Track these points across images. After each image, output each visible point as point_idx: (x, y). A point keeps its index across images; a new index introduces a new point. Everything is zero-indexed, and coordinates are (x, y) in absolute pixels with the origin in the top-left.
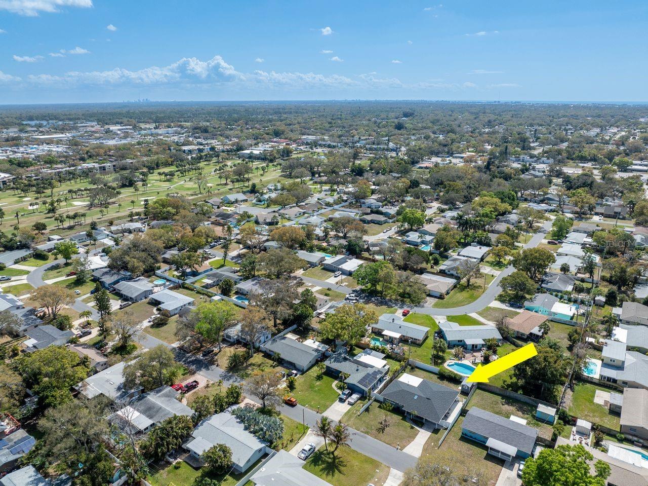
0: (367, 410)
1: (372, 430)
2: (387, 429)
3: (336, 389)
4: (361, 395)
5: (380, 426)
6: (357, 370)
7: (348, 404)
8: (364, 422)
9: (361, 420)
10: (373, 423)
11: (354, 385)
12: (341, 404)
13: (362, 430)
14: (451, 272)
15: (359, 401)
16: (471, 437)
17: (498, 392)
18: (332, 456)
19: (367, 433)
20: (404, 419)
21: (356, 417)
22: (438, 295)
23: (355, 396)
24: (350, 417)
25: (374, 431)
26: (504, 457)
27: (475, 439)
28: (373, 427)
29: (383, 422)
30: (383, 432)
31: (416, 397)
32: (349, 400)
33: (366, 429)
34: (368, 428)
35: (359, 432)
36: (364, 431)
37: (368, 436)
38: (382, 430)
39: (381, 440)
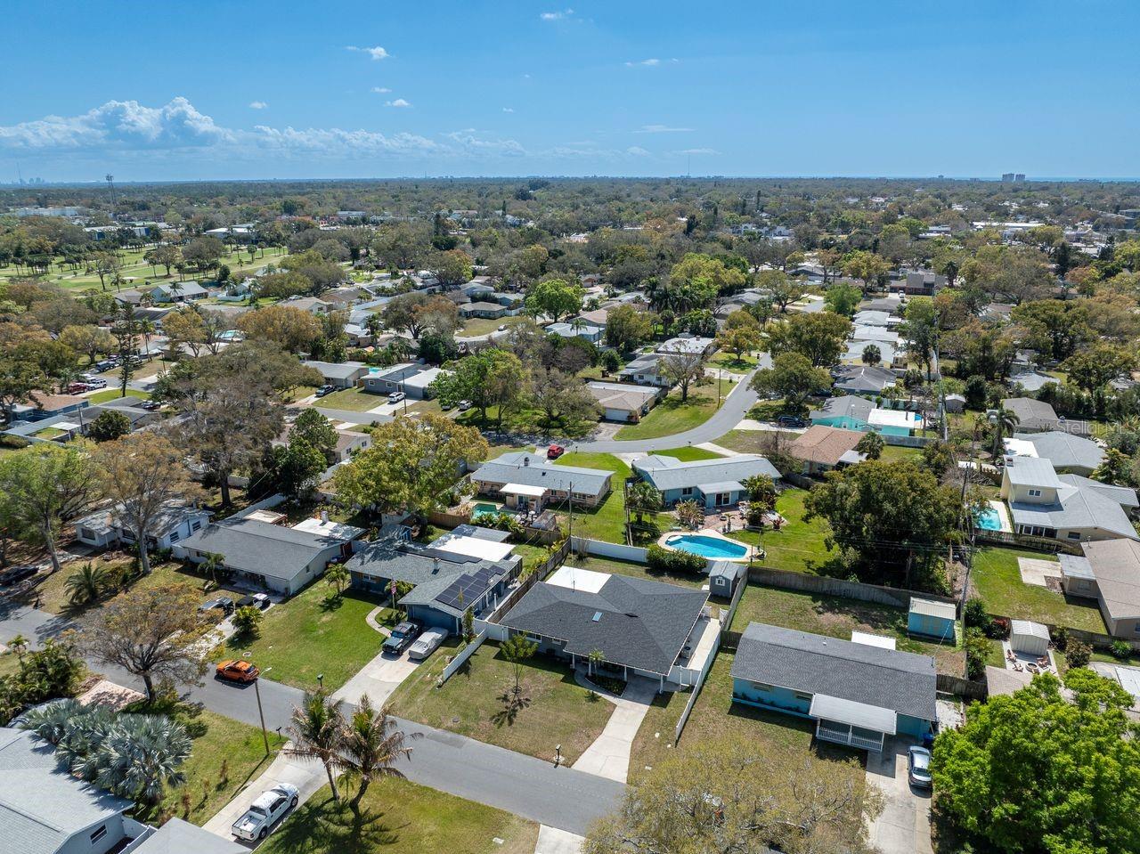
0: (464, 668)
1: (478, 719)
2: (522, 713)
3: (376, 626)
4: (446, 632)
5: (501, 706)
6: (436, 572)
7: (411, 660)
8: (456, 701)
9: (446, 697)
10: (480, 701)
11: (426, 607)
12: (389, 663)
13: (450, 724)
14: (647, 378)
15: (441, 650)
16: (760, 701)
17: (800, 584)
18: (349, 815)
19: (465, 731)
20: (570, 677)
21: (432, 691)
22: (624, 417)
23: (428, 638)
24: (416, 692)
25: (485, 724)
26: (864, 743)
27: (772, 704)
28: (482, 713)
29: (511, 696)
30: (511, 722)
31: (597, 617)
32: (415, 648)
33: (461, 719)
34: (466, 716)
35: (439, 731)
36: (455, 726)
37: (465, 739)
38: (509, 718)
39: (506, 746)
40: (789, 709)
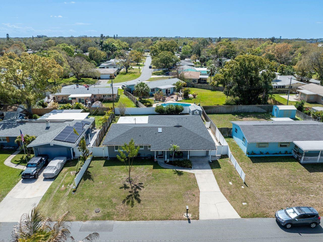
0: (87, 176)
1: (113, 205)
2: (142, 192)
3: (13, 166)
4: (65, 158)
5: (126, 193)
6: (48, 128)
7: (46, 179)
8: (91, 197)
9: (82, 196)
10: (109, 193)
11: (48, 146)
12: (29, 186)
13: (94, 215)
15: (65, 169)
16: (261, 153)
17: (225, 110)
19: (108, 216)
20: (157, 166)
21: (70, 195)
22: (107, 77)
23: (55, 164)
24: (57, 199)
25: (121, 207)
27: (267, 153)
28: (114, 201)
29: (128, 184)
30: (139, 201)
31: (160, 130)
32: (47, 171)
33: (101, 210)
34: (104, 206)
35: (87, 223)
36: (99, 215)
37: (112, 222)
38: (136, 198)
39: (145, 219)
40: (276, 154)
